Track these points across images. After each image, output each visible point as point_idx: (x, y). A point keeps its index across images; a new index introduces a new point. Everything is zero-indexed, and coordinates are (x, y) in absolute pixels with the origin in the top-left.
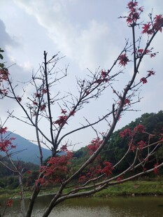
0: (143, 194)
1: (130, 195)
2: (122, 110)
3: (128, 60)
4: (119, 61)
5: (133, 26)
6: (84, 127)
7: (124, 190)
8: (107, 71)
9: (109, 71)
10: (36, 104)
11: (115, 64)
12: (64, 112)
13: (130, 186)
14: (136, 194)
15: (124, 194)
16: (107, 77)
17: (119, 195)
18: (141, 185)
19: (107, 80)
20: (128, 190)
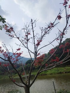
0: (68, 72)
1: (63, 73)
2: (63, 37)
3: (61, 17)
4: (58, 18)
5: (66, 7)
6: (46, 46)
7: (60, 71)
8: (53, 23)
9: (54, 23)
10: (26, 39)
11: (56, 19)
12: (38, 41)
13: (63, 69)
14: (65, 72)
15: (61, 73)
16: (53, 25)
17: (58, 73)
18: (67, 69)
19: (53, 26)
20: (62, 71)
